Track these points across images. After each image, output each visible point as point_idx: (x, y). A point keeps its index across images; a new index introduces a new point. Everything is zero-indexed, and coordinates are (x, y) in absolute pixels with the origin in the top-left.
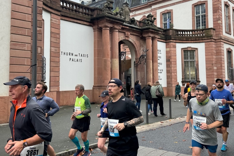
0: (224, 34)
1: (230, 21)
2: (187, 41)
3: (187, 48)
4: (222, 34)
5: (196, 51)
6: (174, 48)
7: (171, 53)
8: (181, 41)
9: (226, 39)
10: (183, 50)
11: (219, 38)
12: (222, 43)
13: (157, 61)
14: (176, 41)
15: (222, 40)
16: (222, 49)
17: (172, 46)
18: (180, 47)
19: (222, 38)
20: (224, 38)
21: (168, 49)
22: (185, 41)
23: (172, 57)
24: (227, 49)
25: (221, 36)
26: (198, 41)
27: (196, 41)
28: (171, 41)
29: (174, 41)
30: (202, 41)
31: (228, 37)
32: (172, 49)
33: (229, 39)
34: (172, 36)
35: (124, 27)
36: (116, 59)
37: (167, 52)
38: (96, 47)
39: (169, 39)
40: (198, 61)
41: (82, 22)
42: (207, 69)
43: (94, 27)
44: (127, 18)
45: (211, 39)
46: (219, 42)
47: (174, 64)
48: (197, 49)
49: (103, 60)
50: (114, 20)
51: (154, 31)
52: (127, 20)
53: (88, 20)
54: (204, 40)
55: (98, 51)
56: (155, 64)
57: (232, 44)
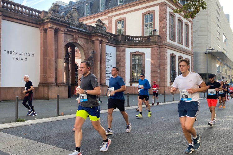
0: (168, 40)
1: (175, 30)
2: (135, 47)
3: (135, 52)
4: (167, 41)
5: (143, 55)
6: (123, 52)
7: (120, 57)
8: (130, 46)
9: (170, 45)
10: (131, 54)
11: (163, 44)
12: (165, 48)
13: (104, 63)
14: (126, 46)
15: (165, 46)
16: (165, 53)
17: (121, 51)
18: (129, 51)
19: (166, 44)
20: (168, 44)
21: (118, 53)
22: (134, 46)
23: (122, 60)
24: (170, 54)
25: (165, 42)
26: (145, 46)
27: (143, 47)
28: (121, 45)
29: (124, 46)
30: (148, 46)
31: (172, 44)
32: (122, 53)
33: (172, 46)
34: (122, 41)
35: (72, 30)
36: (61, 59)
37: (117, 56)
38: (42, 47)
39: (119, 44)
40: (144, 64)
41: (28, 23)
42: (151, 71)
43: (40, 29)
44: (76, 22)
45: (156, 45)
46: (163, 48)
47: (123, 66)
48: (144, 53)
49: (48, 60)
50: (58, 23)
51: (102, 35)
52: (75, 24)
53: (34, 22)
54: (150, 45)
55: (43, 51)
56: (103, 65)
57: (175, 50)
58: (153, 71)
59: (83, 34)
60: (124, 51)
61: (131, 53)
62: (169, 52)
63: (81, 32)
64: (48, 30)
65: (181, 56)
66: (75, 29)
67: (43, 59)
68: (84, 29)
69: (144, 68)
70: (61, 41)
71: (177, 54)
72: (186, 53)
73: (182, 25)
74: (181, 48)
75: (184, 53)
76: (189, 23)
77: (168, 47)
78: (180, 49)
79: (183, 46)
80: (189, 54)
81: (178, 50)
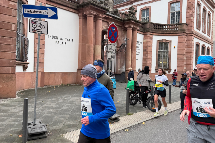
1: (200, 19)
3: (162, 40)
4: (194, 29)
5: (170, 43)
7: (148, 44)
8: (157, 34)
11: (191, 32)
12: (193, 37)
13: (135, 50)
14: (153, 34)
15: (193, 35)
16: (192, 42)
17: (149, 38)
18: (156, 39)
19: (193, 33)
20: (195, 33)
21: (145, 41)
22: (161, 34)
23: (149, 48)
24: (196, 43)
25: (193, 30)
26: (172, 34)
27: (170, 35)
28: (149, 33)
29: (151, 33)
30: (175, 34)
31: (198, 33)
32: (149, 40)
33: (198, 34)
34: (150, 29)
35: (108, 17)
36: (99, 46)
37: (144, 43)
38: (81, 33)
39: (147, 32)
40: (171, 52)
41: (68, 9)
42: (178, 59)
43: (79, 15)
44: (111, 9)
45: (183, 33)
46: (190, 36)
47: (150, 53)
48: (171, 41)
49: (87, 46)
50: (98, 8)
51: (134, 22)
52: (111, 11)
53: (74, 7)
54: (178, 33)
55: (82, 37)
56: (134, 52)
57: (200, 38)
58: (180, 58)
59: (117, 21)
60: (151, 39)
61: (158, 41)
62: (195, 40)
63: (116, 19)
64: (88, 16)
65: (204, 45)
66: (110, 16)
67: (82, 45)
68: (118, 16)
69: (170, 55)
70: (99, 28)
71: (202, 43)
72: (208, 42)
73: (205, 14)
74: (204, 36)
75: (206, 42)
76: (211, 13)
77: (194, 36)
78: (204, 38)
79: (206, 35)
80: (210, 43)
81: (202, 39)
